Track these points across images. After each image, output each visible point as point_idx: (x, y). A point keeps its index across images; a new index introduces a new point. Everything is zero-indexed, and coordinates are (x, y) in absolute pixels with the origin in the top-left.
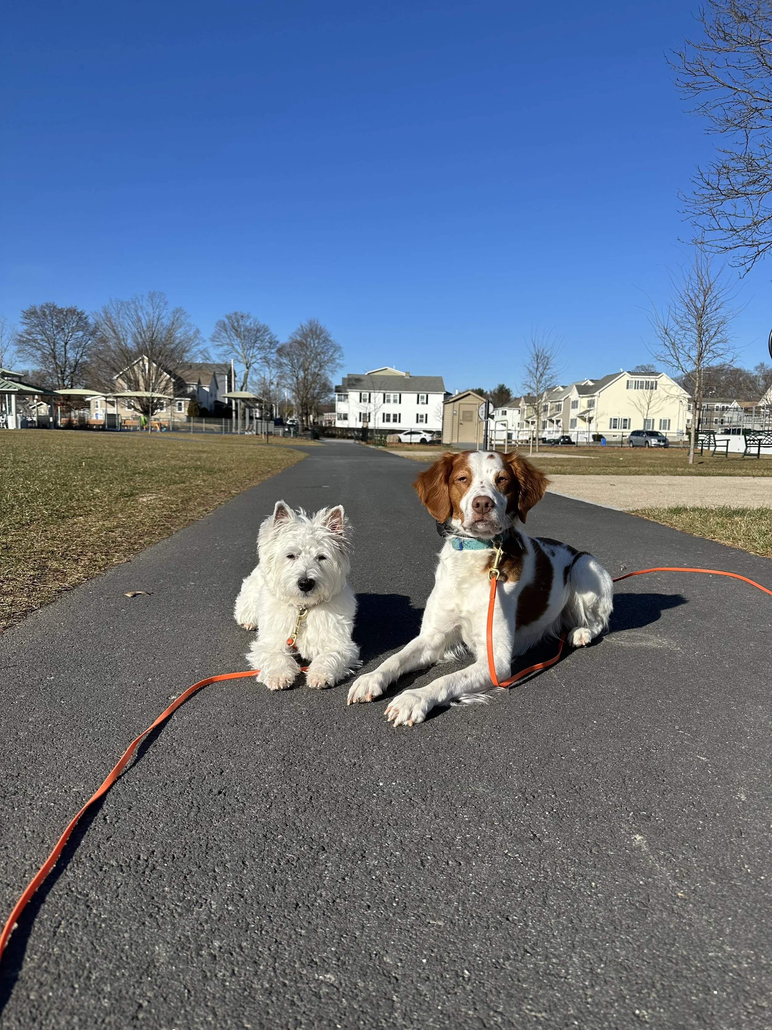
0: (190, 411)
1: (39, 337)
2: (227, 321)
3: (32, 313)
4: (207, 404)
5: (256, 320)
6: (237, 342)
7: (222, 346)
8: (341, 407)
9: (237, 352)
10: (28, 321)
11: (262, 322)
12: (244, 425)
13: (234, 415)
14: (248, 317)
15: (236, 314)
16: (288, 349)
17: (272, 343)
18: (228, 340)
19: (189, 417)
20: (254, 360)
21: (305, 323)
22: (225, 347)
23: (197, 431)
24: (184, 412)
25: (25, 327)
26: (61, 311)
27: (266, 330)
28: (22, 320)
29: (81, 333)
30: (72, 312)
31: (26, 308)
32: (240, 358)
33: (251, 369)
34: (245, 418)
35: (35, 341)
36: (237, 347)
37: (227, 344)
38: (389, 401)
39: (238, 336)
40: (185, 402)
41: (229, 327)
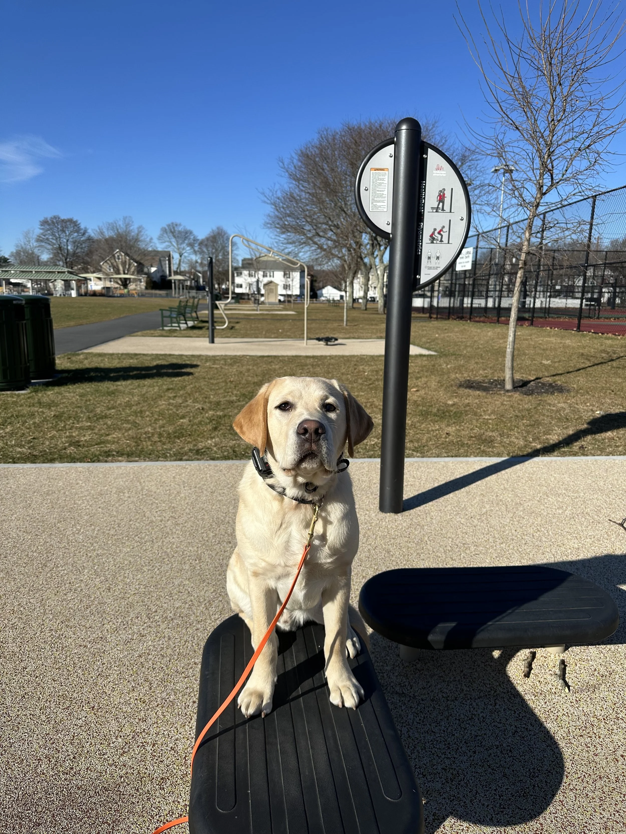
0: (147, 283)
1: (51, 237)
2: (167, 228)
3: (45, 223)
4: (156, 278)
5: (185, 226)
6: (173, 240)
7: (164, 242)
8: (238, 280)
9: (174, 246)
10: (43, 227)
11: (188, 228)
12: (179, 293)
13: (173, 285)
14: (180, 225)
15: (172, 223)
16: (206, 242)
17: (195, 240)
18: (168, 239)
19: (146, 288)
20: (184, 251)
21: (215, 228)
22: (167, 243)
23: (151, 296)
24: (143, 285)
25: (41, 231)
26: (63, 221)
27: (191, 233)
28: (40, 227)
29: (76, 234)
30: (71, 221)
31: (42, 219)
32: (176, 250)
33: (183, 257)
34: (179, 289)
35: (47, 239)
36: (174, 243)
37: (168, 241)
38: (266, 276)
39: (174, 236)
40: (143, 278)
41: (168, 230)
